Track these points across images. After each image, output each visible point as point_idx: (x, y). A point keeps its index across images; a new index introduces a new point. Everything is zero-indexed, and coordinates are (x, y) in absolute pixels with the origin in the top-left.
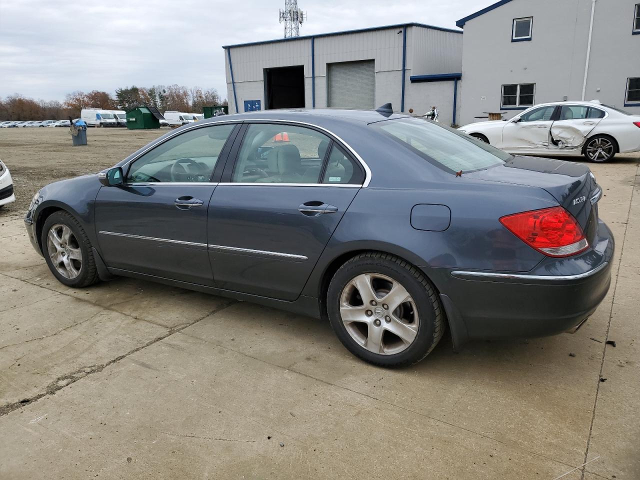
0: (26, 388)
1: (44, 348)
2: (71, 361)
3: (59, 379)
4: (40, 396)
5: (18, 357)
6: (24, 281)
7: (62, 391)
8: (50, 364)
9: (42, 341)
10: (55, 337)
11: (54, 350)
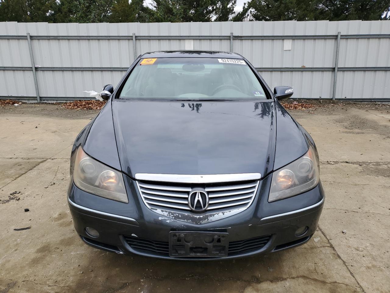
0: (346, 166)
1: (334, 177)
2: (325, 168)
3: (333, 164)
4: (341, 162)
5: (347, 178)
6: (331, 246)
7: (333, 161)
8: (334, 170)
9: (334, 181)
10: (326, 180)
11: (330, 175)
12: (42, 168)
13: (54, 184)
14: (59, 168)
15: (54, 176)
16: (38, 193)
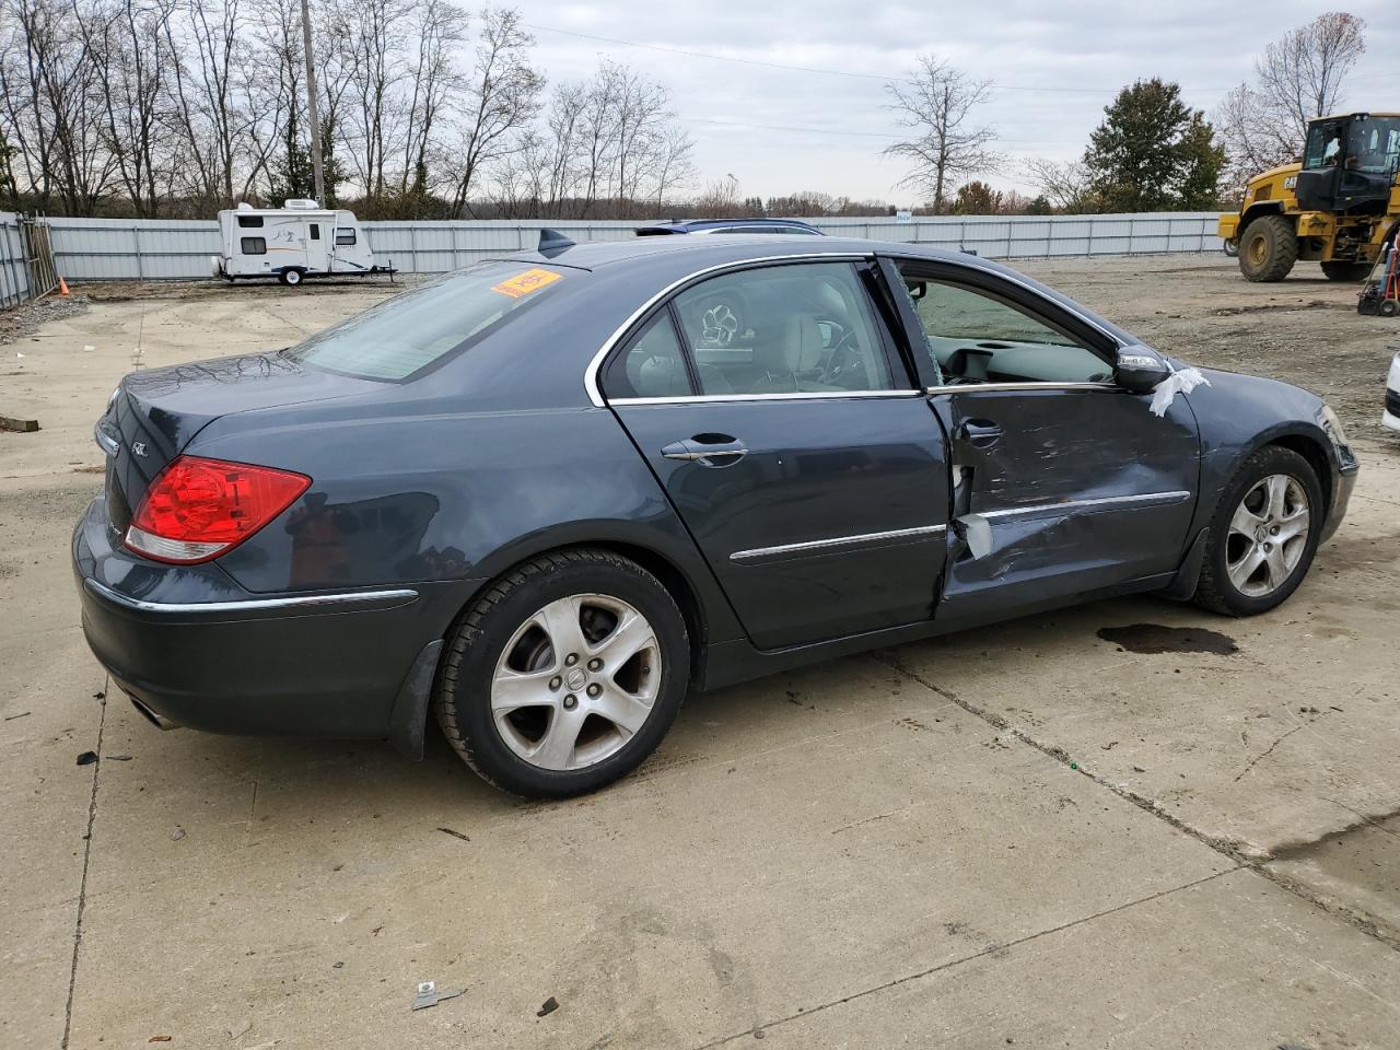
12: (1316, 802)
13: (1303, 710)
14: (1240, 769)
15: (1287, 741)
16: (1374, 704)
